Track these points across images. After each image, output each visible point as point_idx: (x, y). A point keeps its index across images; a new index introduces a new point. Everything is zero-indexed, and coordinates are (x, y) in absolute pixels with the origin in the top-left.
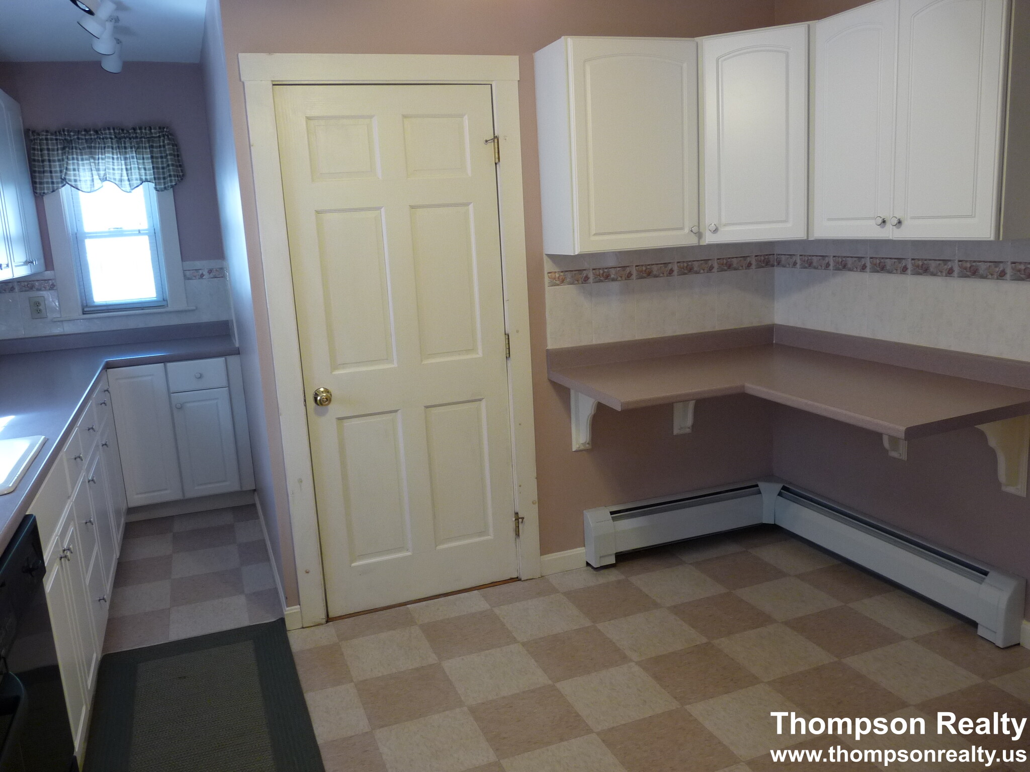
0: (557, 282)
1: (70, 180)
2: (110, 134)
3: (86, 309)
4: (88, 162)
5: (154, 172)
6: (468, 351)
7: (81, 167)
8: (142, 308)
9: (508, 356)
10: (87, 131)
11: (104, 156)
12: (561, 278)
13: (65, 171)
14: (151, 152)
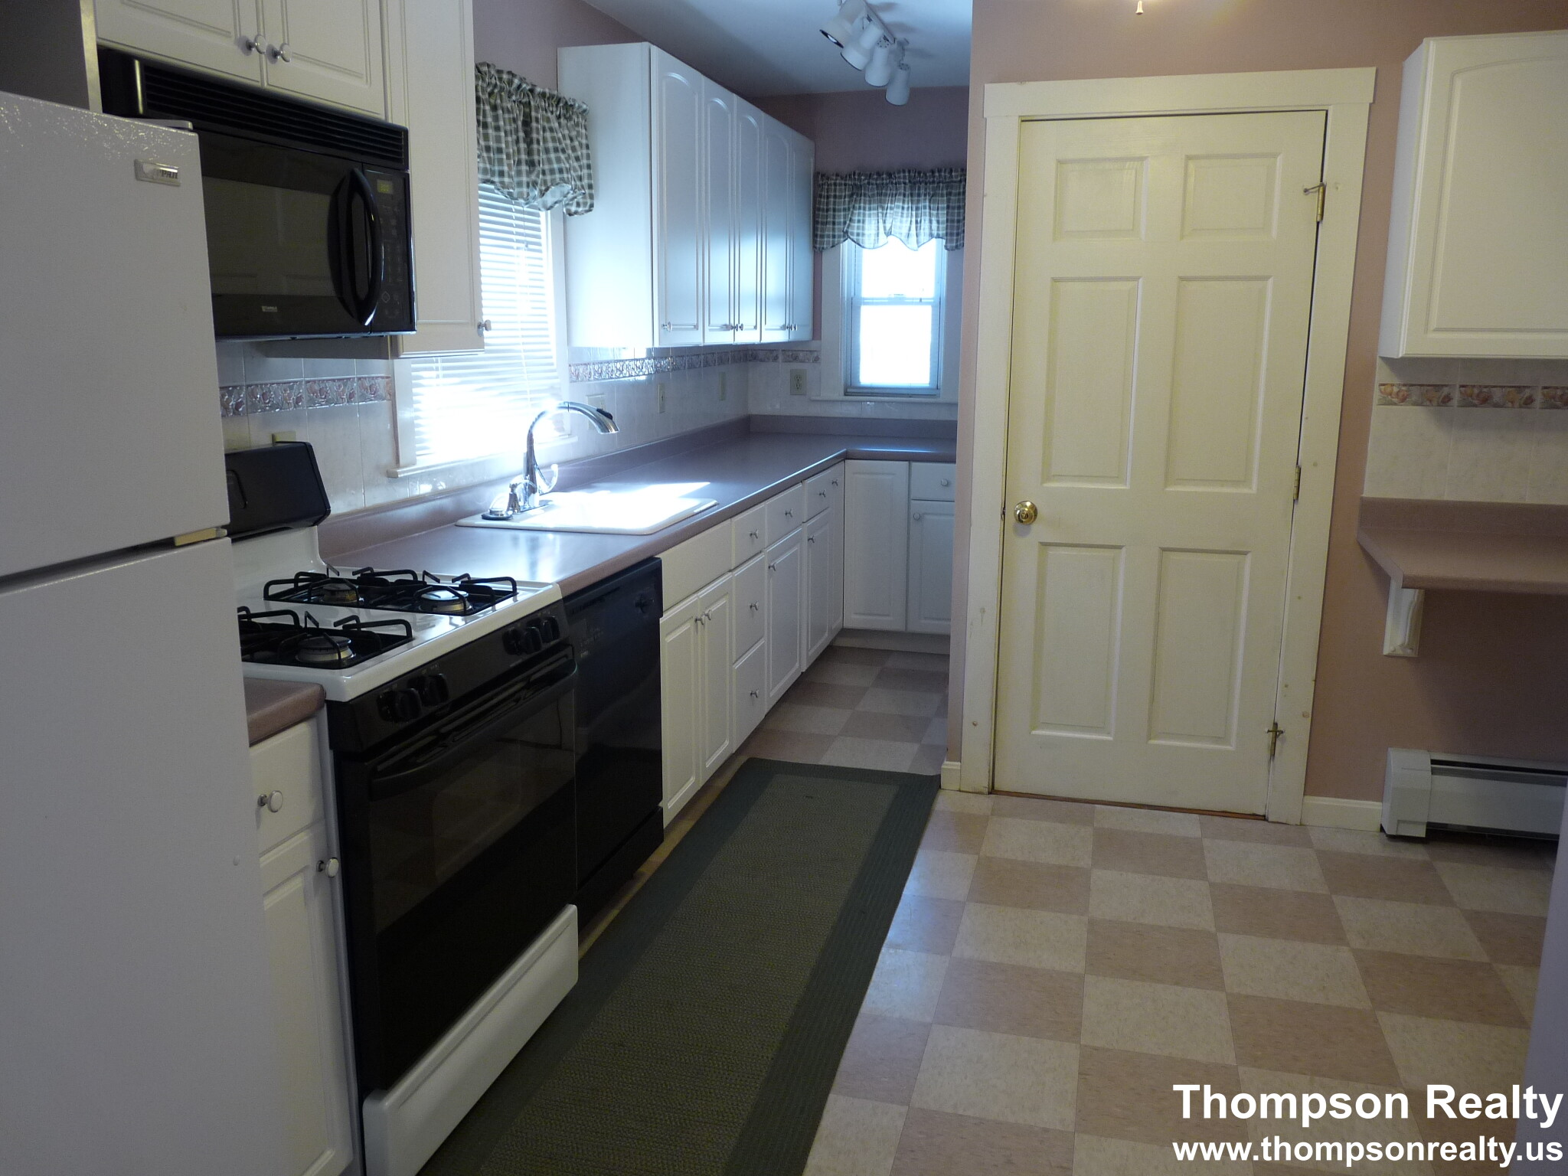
0: (1393, 400)
1: (852, 234)
2: (905, 177)
3: (848, 390)
4: (876, 212)
5: (947, 226)
6: (1236, 483)
7: (867, 219)
8: (911, 396)
9: (1296, 500)
10: (879, 174)
11: (893, 205)
12: (1401, 394)
13: (848, 222)
14: (948, 201)
